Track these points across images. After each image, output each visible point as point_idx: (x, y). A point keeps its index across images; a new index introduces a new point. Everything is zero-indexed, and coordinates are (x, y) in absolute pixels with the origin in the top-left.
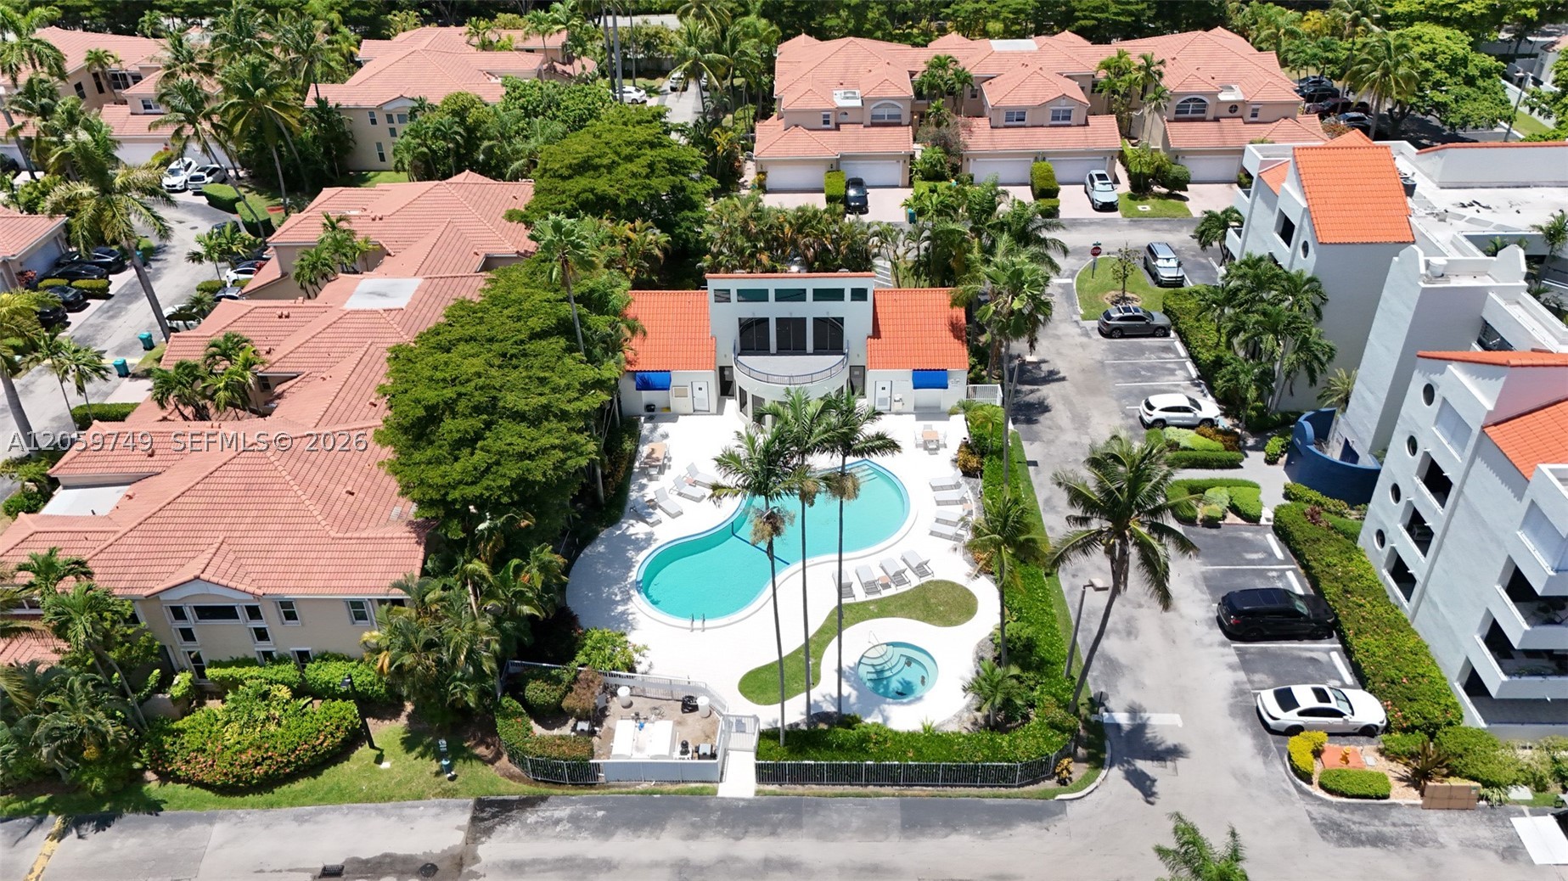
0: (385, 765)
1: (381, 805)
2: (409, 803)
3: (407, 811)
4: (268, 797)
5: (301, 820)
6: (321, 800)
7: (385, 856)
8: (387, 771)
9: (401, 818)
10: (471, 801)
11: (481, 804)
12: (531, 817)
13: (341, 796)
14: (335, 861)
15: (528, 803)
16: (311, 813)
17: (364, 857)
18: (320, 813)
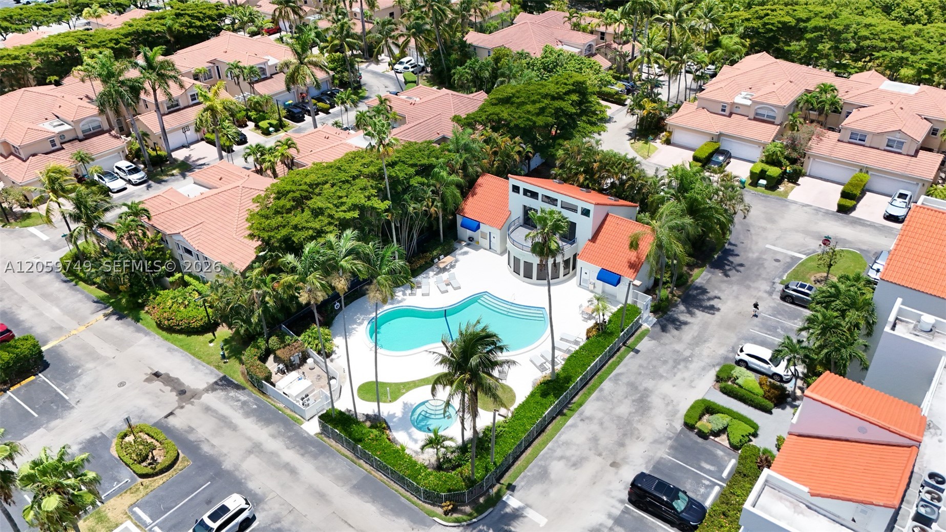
0: (211, 345)
1: (196, 359)
2: (204, 364)
3: (201, 367)
4: (169, 336)
5: (169, 350)
6: (182, 346)
7: (177, 379)
8: (210, 347)
9: (196, 368)
10: (222, 375)
11: (224, 378)
12: (233, 393)
13: (187, 348)
14: (162, 371)
15: (238, 387)
16: (174, 349)
17: (171, 375)
18: (176, 350)
